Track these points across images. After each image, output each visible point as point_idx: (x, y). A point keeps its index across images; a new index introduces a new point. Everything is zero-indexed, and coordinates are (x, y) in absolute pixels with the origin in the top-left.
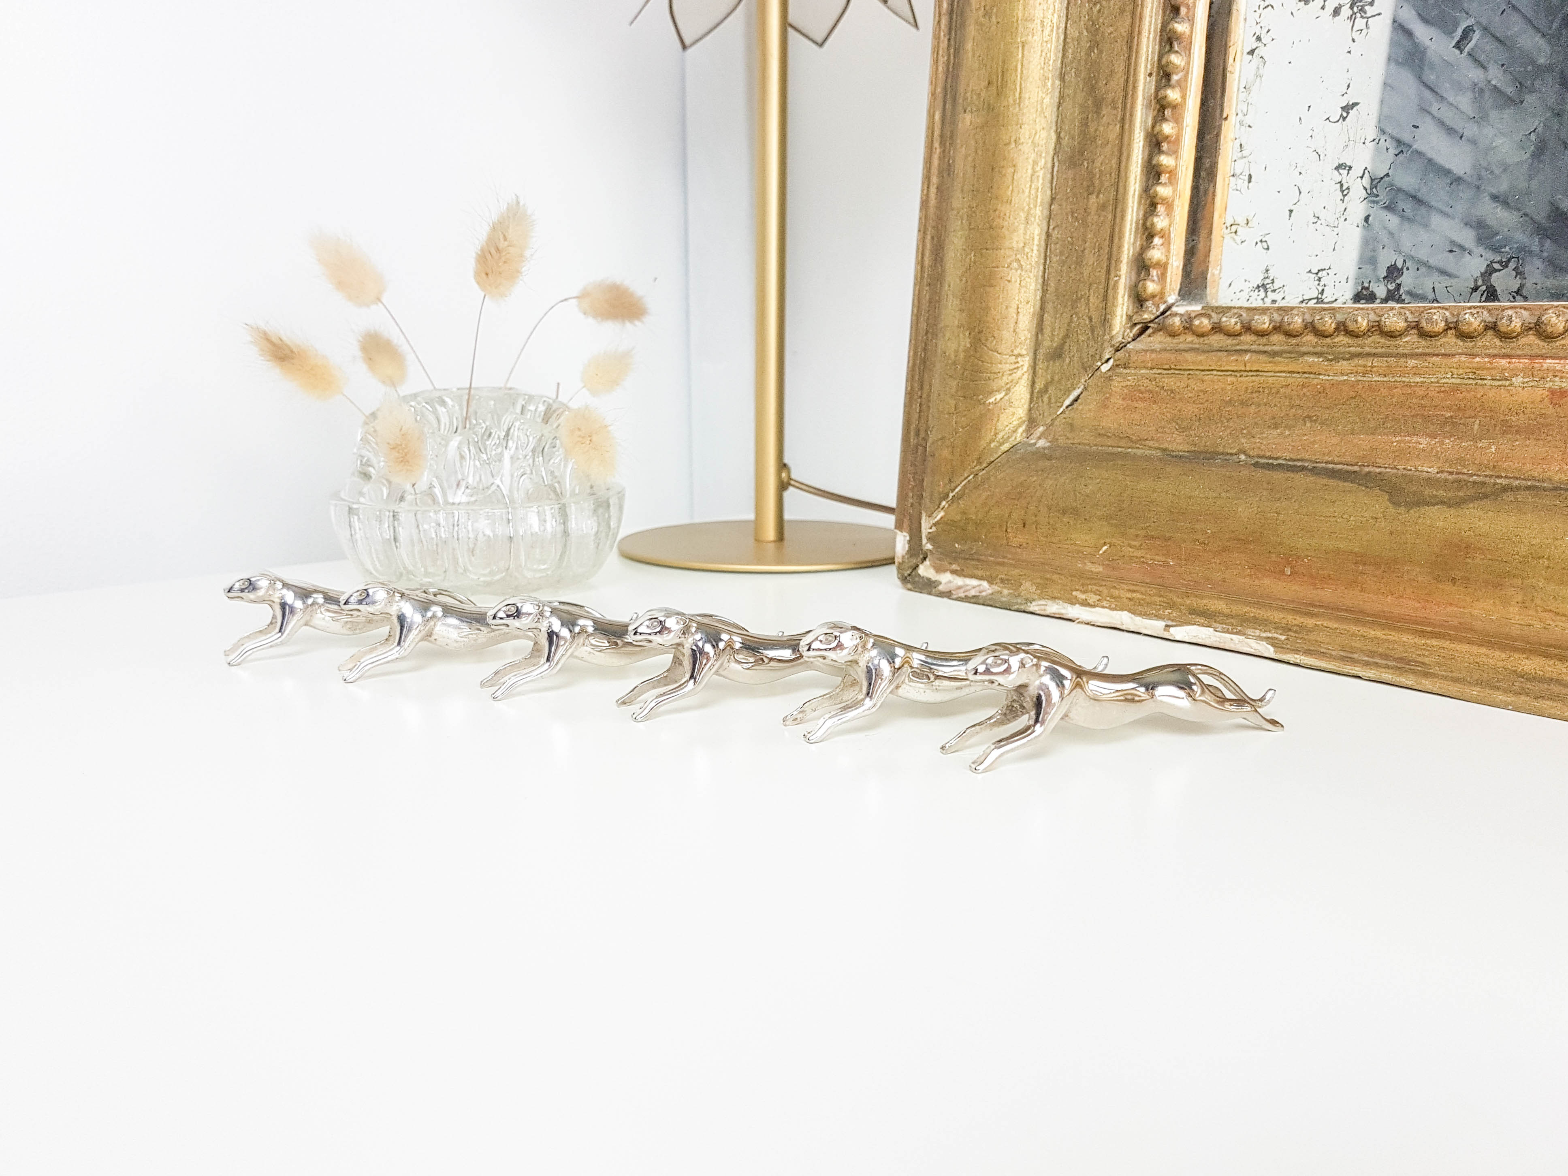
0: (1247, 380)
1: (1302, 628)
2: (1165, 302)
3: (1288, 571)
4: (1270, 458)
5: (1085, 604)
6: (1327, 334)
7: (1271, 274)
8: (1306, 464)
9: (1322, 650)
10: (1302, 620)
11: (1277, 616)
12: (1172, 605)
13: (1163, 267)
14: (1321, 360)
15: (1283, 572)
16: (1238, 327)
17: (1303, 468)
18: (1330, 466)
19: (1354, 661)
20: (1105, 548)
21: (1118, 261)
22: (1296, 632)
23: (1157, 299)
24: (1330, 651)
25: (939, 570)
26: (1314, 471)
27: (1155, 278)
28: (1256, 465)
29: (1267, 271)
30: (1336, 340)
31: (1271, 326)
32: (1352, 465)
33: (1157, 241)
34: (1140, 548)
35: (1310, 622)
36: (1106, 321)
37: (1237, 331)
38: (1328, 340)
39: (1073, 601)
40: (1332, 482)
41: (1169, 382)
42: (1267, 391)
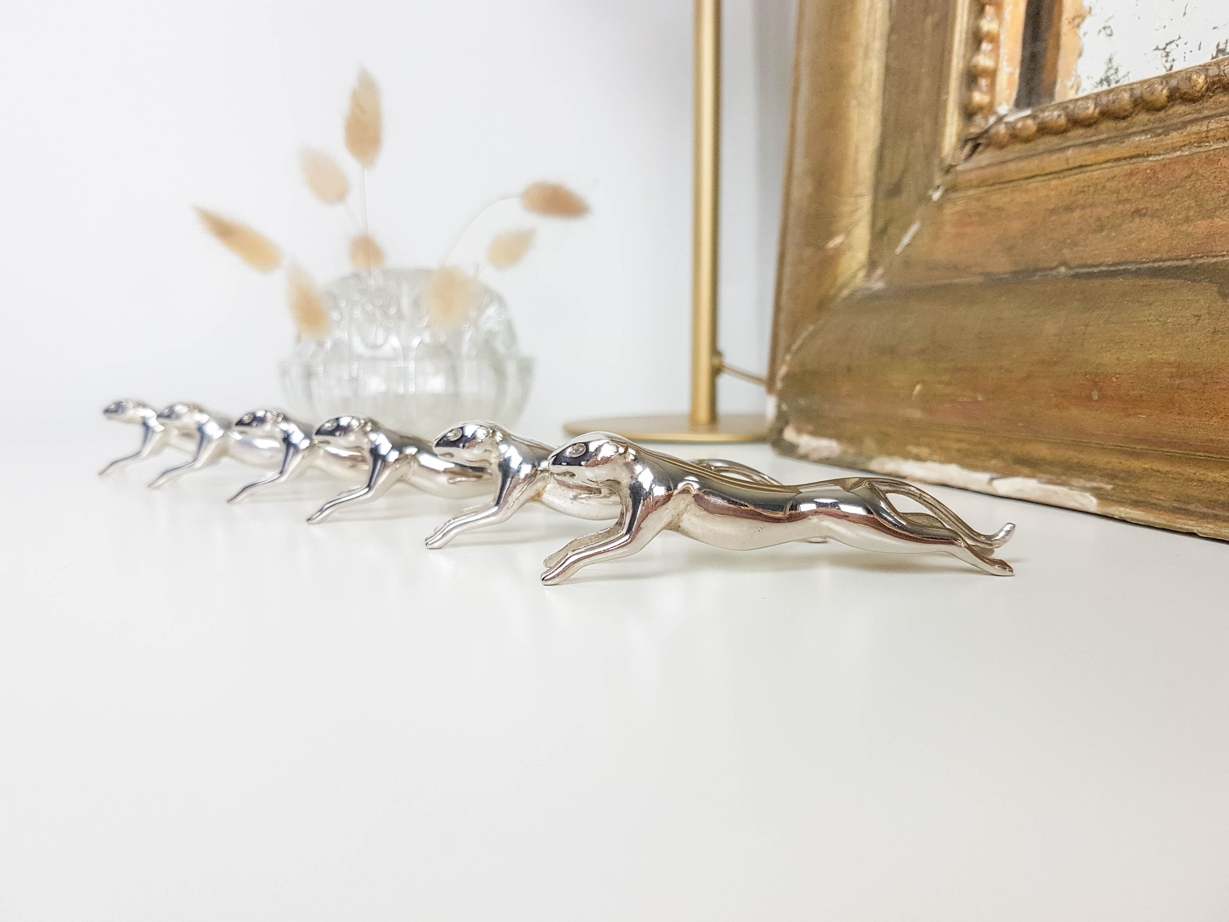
0: (1072, 180)
1: (1130, 474)
2: (995, 113)
3: (1095, 395)
4: (1091, 266)
5: (918, 458)
6: (1159, 104)
7: (1115, 64)
8: (1129, 267)
9: (1153, 501)
10: (1129, 464)
11: (1101, 460)
12: (997, 454)
14: (1149, 136)
15: (1089, 398)
16: (1063, 120)
17: (1126, 272)
18: (1156, 265)
19: (1188, 513)
20: (918, 388)
21: (948, 77)
22: (1123, 479)
23: (985, 111)
24: (1161, 502)
25: (800, 431)
26: (1138, 273)
27: (984, 89)
28: (1076, 276)
29: (1110, 60)
30: (1170, 112)
31: (1097, 110)
32: (1183, 259)
33: (986, 46)
34: (948, 384)
35: (1137, 465)
36: (935, 145)
37: (1061, 126)
38: (1162, 114)
40: (1155, 282)
41: (997, 199)
42: (1092, 189)
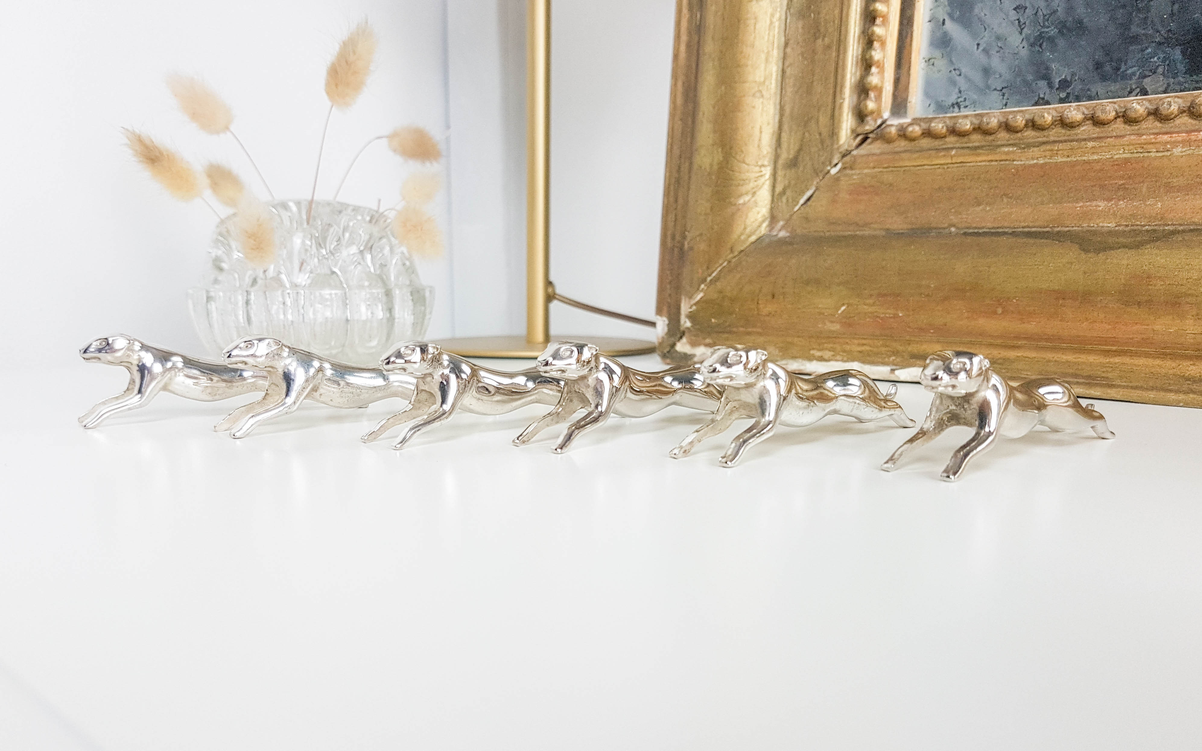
0: (953, 171)
1: (1006, 360)
2: (882, 117)
3: (1000, 311)
4: (976, 228)
5: (821, 359)
6: (1018, 129)
8: (1006, 230)
9: (1023, 376)
10: (1005, 354)
12: (896, 353)
13: (879, 90)
14: (1015, 149)
15: (995, 313)
16: (944, 130)
17: (1005, 233)
18: (1026, 230)
20: (843, 308)
21: (842, 86)
22: (1000, 364)
23: (874, 115)
24: (1029, 376)
25: (694, 344)
26: (1014, 234)
27: (873, 99)
28: (965, 234)
30: (1025, 134)
31: (971, 127)
32: (1044, 227)
33: (874, 69)
34: (874, 304)
35: (1012, 354)
36: (834, 134)
37: (943, 134)
38: (1019, 135)
39: (810, 358)
40: (1031, 241)
41: (888, 177)
42: (970, 178)
